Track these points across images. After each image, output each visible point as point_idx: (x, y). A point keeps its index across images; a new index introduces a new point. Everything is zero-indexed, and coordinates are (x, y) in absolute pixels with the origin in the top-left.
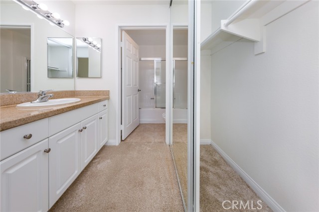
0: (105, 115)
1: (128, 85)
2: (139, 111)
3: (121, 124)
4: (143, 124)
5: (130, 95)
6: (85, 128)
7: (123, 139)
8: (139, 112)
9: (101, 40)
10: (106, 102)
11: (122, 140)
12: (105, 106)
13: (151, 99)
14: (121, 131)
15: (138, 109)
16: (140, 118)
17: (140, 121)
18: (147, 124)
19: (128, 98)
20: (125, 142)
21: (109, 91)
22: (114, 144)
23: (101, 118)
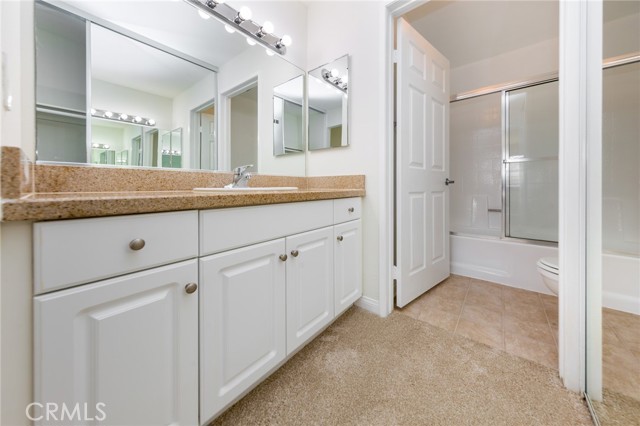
0: (353, 233)
1: (414, 163)
2: (451, 239)
3: (395, 264)
4: (462, 277)
5: (422, 193)
6: (295, 254)
7: (400, 304)
8: (451, 243)
9: (349, 59)
10: (355, 203)
11: (396, 307)
12: (352, 210)
13: (490, 210)
14: (395, 281)
15: (445, 235)
16: (451, 260)
17: (451, 267)
18: (475, 280)
19: (412, 197)
20: (406, 313)
21: (364, 176)
22: (374, 311)
23: (342, 239)
